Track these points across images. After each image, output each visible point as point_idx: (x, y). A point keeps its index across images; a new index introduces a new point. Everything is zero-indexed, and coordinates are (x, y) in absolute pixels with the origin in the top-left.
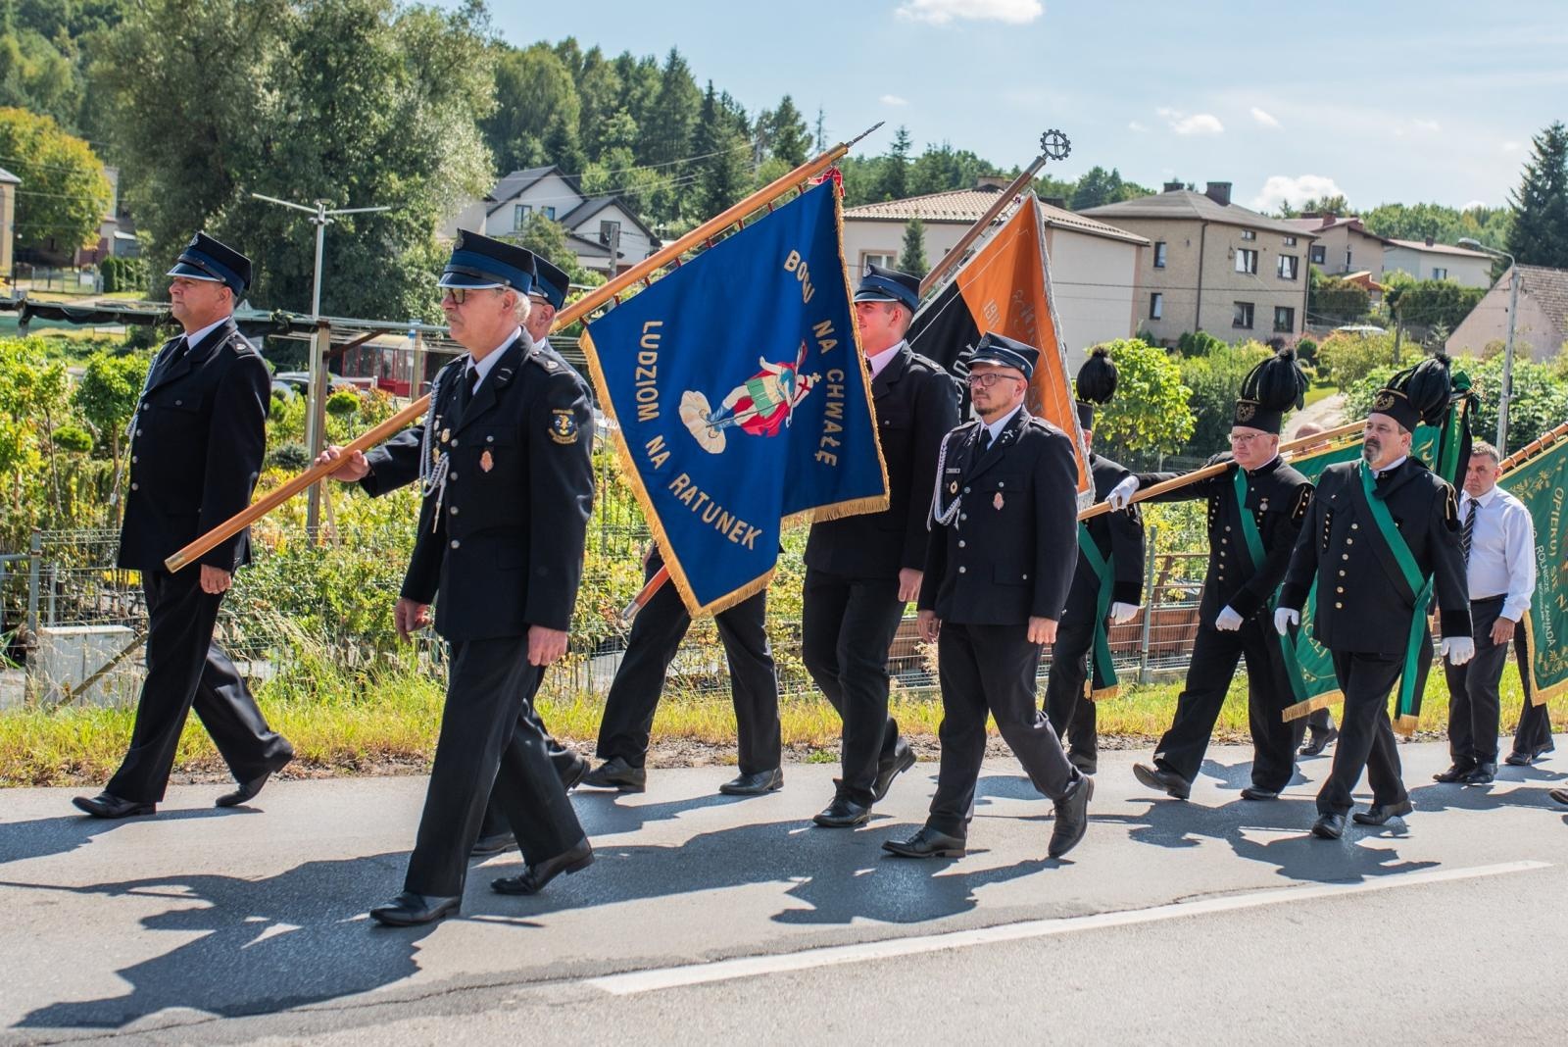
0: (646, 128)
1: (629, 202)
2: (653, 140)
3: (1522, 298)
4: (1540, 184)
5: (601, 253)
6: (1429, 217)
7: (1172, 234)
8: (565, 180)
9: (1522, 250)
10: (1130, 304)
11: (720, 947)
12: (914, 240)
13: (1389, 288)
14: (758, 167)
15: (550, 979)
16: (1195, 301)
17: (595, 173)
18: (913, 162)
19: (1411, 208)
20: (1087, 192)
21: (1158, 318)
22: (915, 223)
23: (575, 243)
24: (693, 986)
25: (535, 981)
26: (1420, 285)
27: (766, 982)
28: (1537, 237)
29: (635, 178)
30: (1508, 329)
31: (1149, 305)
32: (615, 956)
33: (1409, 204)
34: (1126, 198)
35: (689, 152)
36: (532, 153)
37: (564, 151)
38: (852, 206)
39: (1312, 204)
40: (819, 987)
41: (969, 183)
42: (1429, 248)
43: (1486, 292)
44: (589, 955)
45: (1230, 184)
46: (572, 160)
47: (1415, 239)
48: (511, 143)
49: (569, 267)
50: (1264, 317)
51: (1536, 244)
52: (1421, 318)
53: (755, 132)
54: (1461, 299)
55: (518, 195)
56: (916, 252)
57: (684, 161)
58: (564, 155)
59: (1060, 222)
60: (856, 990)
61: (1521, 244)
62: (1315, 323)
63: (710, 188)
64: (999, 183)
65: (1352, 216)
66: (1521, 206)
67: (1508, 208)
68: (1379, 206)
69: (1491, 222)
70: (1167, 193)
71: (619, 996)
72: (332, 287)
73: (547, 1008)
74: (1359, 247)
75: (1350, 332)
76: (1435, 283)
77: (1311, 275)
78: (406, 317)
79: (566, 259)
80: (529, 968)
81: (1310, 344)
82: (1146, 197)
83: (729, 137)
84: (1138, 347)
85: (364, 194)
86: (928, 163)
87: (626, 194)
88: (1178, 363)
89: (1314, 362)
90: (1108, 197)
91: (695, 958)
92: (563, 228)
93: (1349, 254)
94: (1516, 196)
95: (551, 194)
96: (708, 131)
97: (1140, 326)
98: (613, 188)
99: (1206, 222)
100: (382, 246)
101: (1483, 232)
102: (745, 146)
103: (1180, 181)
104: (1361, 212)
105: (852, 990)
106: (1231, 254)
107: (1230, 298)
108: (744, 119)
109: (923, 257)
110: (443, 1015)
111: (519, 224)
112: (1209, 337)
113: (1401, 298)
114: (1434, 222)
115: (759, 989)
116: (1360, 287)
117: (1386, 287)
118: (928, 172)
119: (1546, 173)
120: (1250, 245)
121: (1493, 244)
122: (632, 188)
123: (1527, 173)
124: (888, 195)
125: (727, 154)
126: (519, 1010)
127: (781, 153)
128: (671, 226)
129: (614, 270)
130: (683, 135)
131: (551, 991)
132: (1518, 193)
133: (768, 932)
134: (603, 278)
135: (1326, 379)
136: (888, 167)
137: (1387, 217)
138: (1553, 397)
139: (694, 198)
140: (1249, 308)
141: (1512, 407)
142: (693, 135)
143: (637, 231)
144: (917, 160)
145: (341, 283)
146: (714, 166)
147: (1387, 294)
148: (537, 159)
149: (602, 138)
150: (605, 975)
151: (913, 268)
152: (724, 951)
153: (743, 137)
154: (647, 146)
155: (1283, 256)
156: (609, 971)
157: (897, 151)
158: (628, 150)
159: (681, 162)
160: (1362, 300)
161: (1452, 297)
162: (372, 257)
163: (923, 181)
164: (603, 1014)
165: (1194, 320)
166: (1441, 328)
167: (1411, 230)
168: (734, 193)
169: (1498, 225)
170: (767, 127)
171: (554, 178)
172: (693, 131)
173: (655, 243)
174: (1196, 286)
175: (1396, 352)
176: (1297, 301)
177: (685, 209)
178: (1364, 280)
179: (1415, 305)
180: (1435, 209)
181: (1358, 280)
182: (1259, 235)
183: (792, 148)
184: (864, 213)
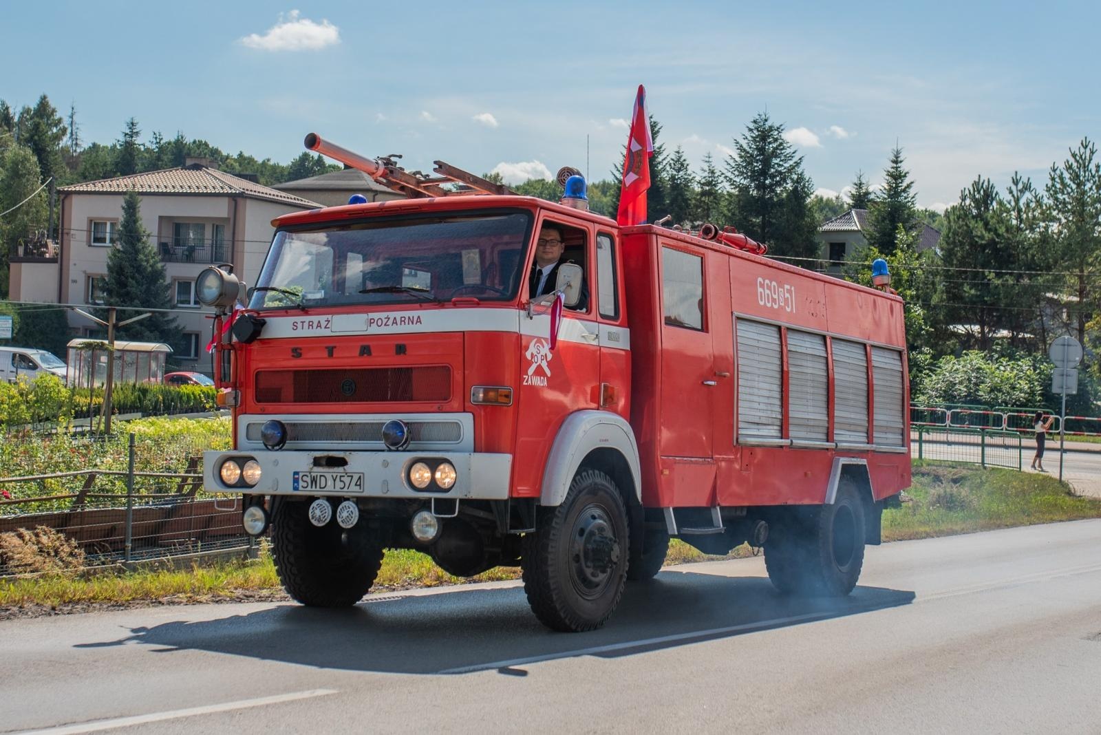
12: (131, 208)
18: (141, 147)
22: (133, 195)
34: (313, 173)
41: (179, 162)
56: (133, 218)
59: (254, 194)
64: (203, 161)
67: (612, 180)
70: (347, 170)
99: (376, 193)
108: (8, 113)
109: (140, 222)
124: (119, 174)
136: (121, 152)
144: (145, 145)
151: (130, 231)
153: (6, 128)
157: (128, 139)
163: (151, 161)
170: (27, 120)
183: (39, 136)
184: (91, 188)
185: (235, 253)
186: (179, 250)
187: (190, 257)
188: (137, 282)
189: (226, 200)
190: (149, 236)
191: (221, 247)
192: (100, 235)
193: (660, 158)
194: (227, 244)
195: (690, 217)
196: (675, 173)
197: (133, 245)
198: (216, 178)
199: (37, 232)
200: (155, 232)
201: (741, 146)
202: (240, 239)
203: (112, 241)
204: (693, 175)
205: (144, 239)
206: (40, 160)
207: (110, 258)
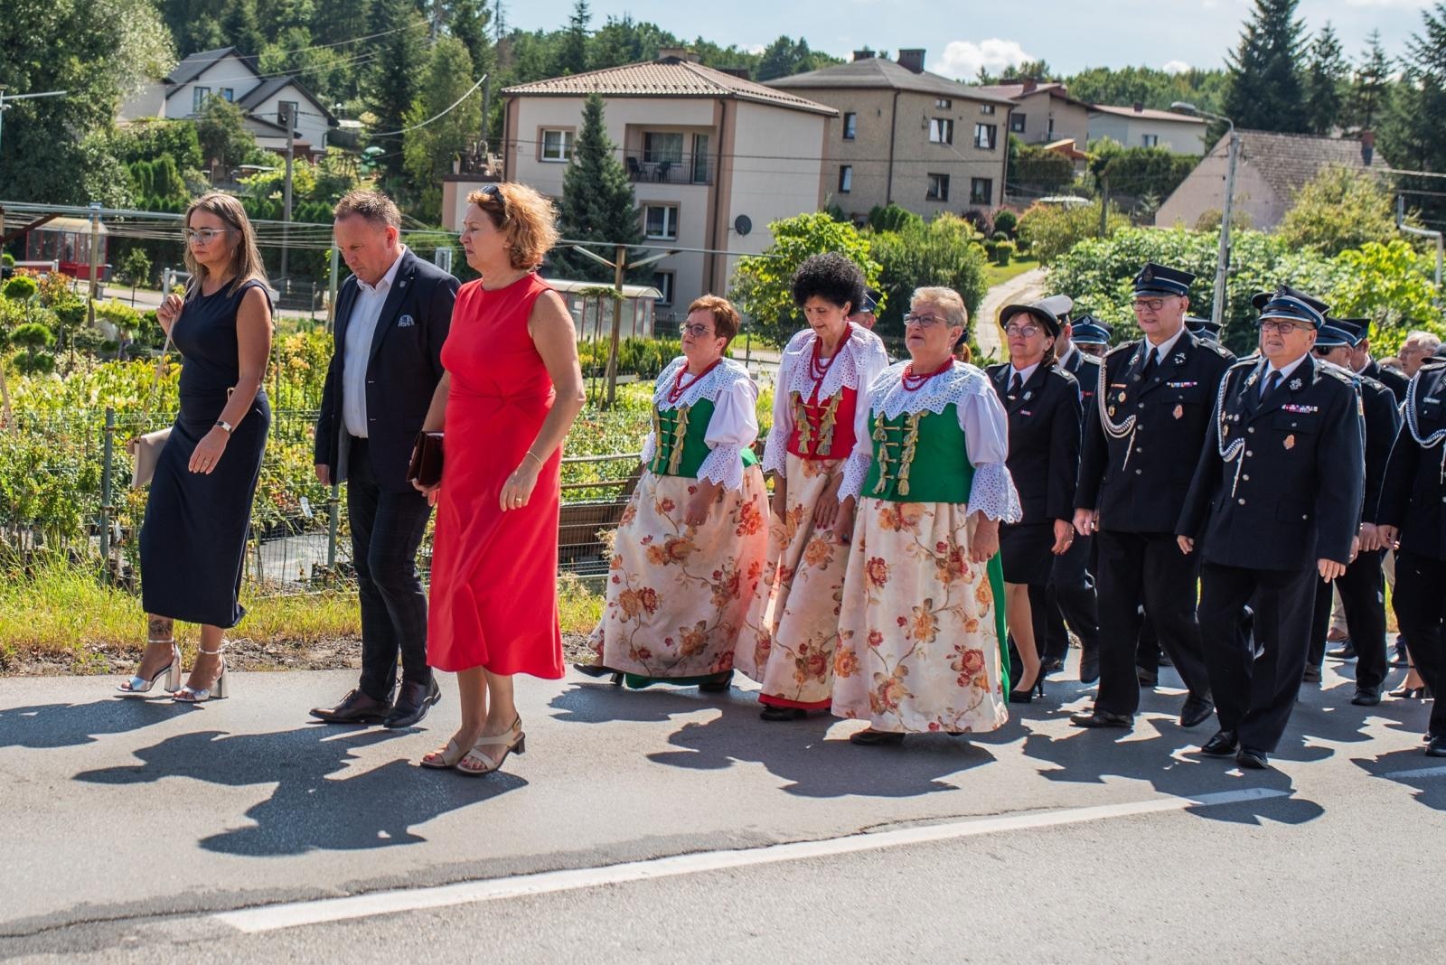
0: (323, 7)
1: (307, 82)
2: (329, 19)
3: (1242, 165)
4: (1260, 43)
5: (281, 133)
6: (1138, 81)
7: (863, 106)
8: (243, 61)
9: (1240, 113)
10: (818, 177)
11: (361, 878)
12: (593, 114)
13: (1094, 156)
14: (433, 44)
15: (177, 912)
16: (887, 173)
17: (273, 53)
18: (592, 36)
19: (1118, 71)
20: (773, 63)
21: (848, 192)
22: (594, 97)
23: (253, 124)
24: (329, 924)
25: (160, 915)
26: (1127, 153)
27: (409, 920)
28: (1257, 99)
29: (312, 57)
30: (1225, 197)
31: (838, 178)
32: (249, 886)
33: (1116, 68)
34: (814, 68)
35: (366, 30)
36: (210, 35)
37: (241, 33)
38: (531, 81)
39: (1011, 70)
40: (467, 927)
41: (650, 56)
42: (1138, 114)
43: (1201, 159)
44: (222, 885)
45: (924, 51)
46: (250, 41)
47: (1122, 105)
48: (189, 26)
49: (248, 148)
50: (960, 189)
51: (1256, 108)
52: (1130, 188)
53: (431, 8)
54: (1173, 167)
55: (196, 78)
56: (596, 127)
57: (361, 39)
58: (242, 36)
59: (745, 94)
60: (506, 931)
61: (1240, 107)
62: (1014, 194)
63: (388, 67)
64: (680, 55)
65: (1054, 82)
66: (1239, 67)
67: (1225, 70)
68: (1083, 70)
69: (1206, 85)
70: (857, 62)
71: (249, 934)
72: (15, 172)
73: (171, 947)
74: (1062, 115)
75: (1053, 204)
76: (1145, 150)
77: (1011, 144)
78: (85, 200)
79: (244, 140)
80: (156, 898)
81: (1009, 216)
82: (836, 67)
83: (406, 14)
84: (825, 223)
85: (46, 79)
86: (608, 35)
87: (304, 74)
88: (869, 239)
89: (1012, 235)
90: (795, 67)
91: (335, 890)
92: (241, 109)
93: (1051, 122)
94: (1233, 56)
95: (230, 76)
96: (385, 8)
97: (828, 200)
98: (291, 68)
99: (898, 91)
100: (64, 129)
101: (1197, 96)
102: (421, 23)
103: (871, 49)
104: (1064, 77)
105: (501, 931)
106: (925, 124)
107: (924, 169)
109: (604, 132)
110: (59, 952)
111: (198, 106)
112: (901, 210)
113: (1107, 167)
114: (1143, 86)
115: (401, 928)
116: (1062, 155)
117: (1091, 156)
118: (609, 45)
119: (1267, 32)
120: (945, 114)
121: (1208, 108)
122: (309, 68)
123: (1247, 32)
124: (567, 69)
125: (403, 31)
126: (140, 948)
127: (458, 30)
128: (348, 105)
129: (291, 150)
130: (360, 13)
131: (176, 926)
132: (1236, 53)
133: (415, 861)
134: (282, 159)
135: (1025, 253)
136: (567, 41)
137: (1092, 82)
138: (1276, 270)
139: (371, 76)
140: (943, 180)
141: (1230, 280)
142: (370, 13)
143: (316, 111)
144: (597, 33)
145: (24, 167)
146: (391, 44)
147: (1091, 163)
148: (215, 41)
149: (279, 19)
150: (237, 908)
151: (592, 143)
152: (366, 882)
153: (419, 13)
154: (324, 25)
155: (980, 125)
156: (241, 905)
157: (576, 25)
158: (305, 29)
159: (358, 41)
160: (1065, 169)
161: (1164, 165)
162: (53, 141)
163: (603, 54)
164: (229, 955)
165: (885, 193)
166: (1152, 198)
167: (1118, 95)
168: (411, 71)
169: (1214, 87)
171: (232, 59)
172: (370, 9)
173: (332, 122)
174: (887, 157)
175: (1102, 223)
176: (994, 170)
177: (362, 87)
178: (1067, 148)
179: (1123, 174)
180: (1145, 72)
181: (1061, 148)
182: (955, 103)
183: (470, 24)
184: (542, 88)
185: (721, 172)
186: (650, 167)
187: (663, 176)
188: (600, 208)
189: (711, 103)
190: (614, 149)
191: (704, 162)
192: (552, 148)
193: (1298, 39)
194: (711, 160)
195: (1341, 121)
196: (1320, 59)
197: (595, 161)
198: (698, 75)
199: (475, 144)
200: (622, 146)
201: (1433, 20)
202: (728, 153)
203: (567, 154)
204: (1349, 61)
205: (609, 153)
206: (472, 53)
207: (566, 176)
